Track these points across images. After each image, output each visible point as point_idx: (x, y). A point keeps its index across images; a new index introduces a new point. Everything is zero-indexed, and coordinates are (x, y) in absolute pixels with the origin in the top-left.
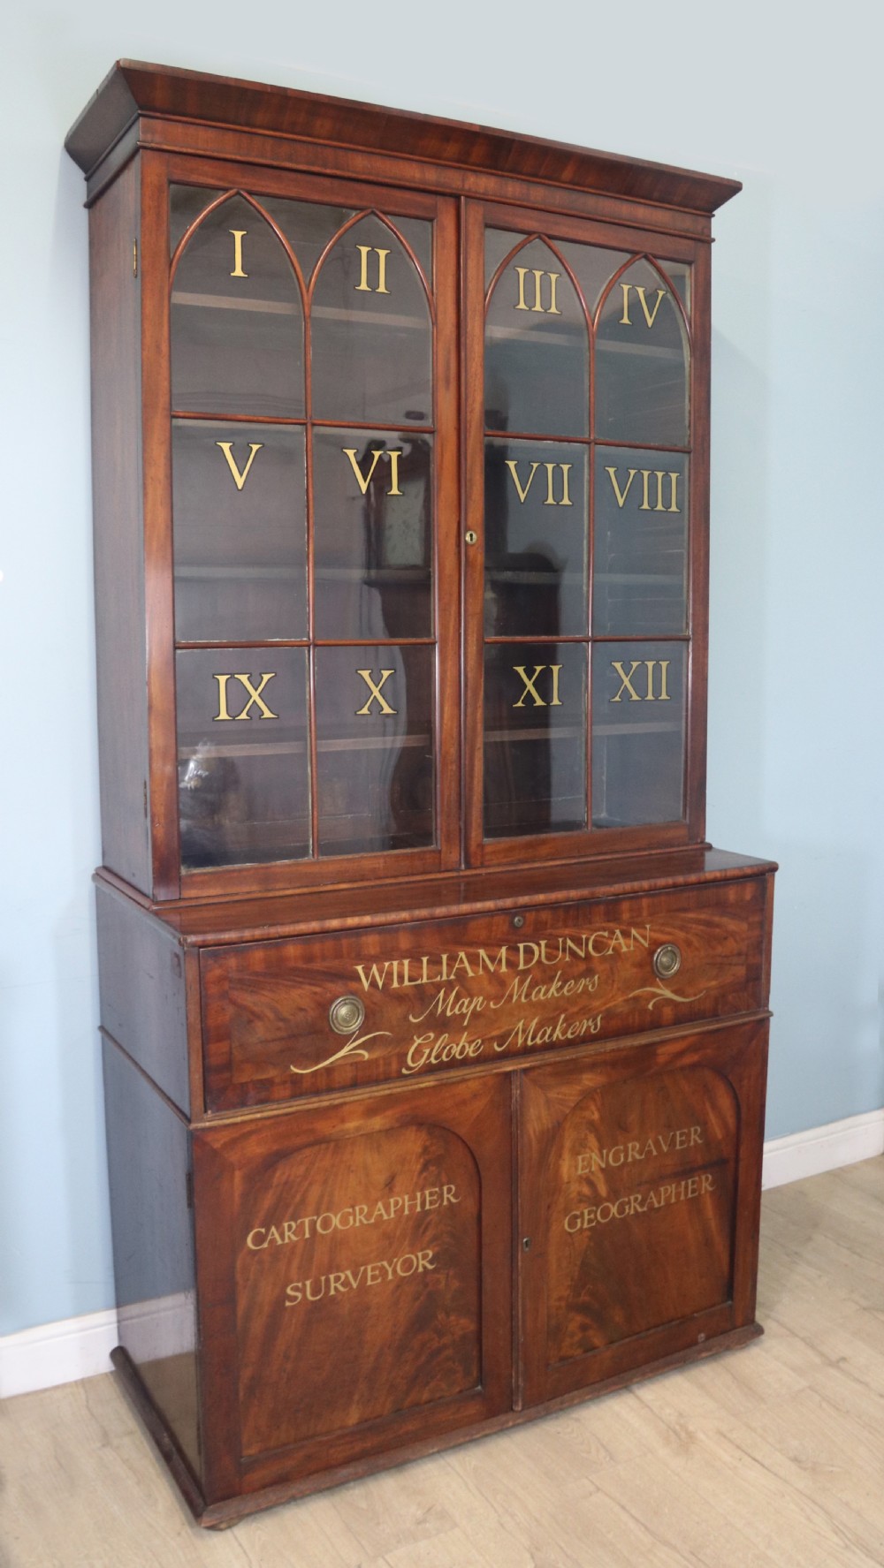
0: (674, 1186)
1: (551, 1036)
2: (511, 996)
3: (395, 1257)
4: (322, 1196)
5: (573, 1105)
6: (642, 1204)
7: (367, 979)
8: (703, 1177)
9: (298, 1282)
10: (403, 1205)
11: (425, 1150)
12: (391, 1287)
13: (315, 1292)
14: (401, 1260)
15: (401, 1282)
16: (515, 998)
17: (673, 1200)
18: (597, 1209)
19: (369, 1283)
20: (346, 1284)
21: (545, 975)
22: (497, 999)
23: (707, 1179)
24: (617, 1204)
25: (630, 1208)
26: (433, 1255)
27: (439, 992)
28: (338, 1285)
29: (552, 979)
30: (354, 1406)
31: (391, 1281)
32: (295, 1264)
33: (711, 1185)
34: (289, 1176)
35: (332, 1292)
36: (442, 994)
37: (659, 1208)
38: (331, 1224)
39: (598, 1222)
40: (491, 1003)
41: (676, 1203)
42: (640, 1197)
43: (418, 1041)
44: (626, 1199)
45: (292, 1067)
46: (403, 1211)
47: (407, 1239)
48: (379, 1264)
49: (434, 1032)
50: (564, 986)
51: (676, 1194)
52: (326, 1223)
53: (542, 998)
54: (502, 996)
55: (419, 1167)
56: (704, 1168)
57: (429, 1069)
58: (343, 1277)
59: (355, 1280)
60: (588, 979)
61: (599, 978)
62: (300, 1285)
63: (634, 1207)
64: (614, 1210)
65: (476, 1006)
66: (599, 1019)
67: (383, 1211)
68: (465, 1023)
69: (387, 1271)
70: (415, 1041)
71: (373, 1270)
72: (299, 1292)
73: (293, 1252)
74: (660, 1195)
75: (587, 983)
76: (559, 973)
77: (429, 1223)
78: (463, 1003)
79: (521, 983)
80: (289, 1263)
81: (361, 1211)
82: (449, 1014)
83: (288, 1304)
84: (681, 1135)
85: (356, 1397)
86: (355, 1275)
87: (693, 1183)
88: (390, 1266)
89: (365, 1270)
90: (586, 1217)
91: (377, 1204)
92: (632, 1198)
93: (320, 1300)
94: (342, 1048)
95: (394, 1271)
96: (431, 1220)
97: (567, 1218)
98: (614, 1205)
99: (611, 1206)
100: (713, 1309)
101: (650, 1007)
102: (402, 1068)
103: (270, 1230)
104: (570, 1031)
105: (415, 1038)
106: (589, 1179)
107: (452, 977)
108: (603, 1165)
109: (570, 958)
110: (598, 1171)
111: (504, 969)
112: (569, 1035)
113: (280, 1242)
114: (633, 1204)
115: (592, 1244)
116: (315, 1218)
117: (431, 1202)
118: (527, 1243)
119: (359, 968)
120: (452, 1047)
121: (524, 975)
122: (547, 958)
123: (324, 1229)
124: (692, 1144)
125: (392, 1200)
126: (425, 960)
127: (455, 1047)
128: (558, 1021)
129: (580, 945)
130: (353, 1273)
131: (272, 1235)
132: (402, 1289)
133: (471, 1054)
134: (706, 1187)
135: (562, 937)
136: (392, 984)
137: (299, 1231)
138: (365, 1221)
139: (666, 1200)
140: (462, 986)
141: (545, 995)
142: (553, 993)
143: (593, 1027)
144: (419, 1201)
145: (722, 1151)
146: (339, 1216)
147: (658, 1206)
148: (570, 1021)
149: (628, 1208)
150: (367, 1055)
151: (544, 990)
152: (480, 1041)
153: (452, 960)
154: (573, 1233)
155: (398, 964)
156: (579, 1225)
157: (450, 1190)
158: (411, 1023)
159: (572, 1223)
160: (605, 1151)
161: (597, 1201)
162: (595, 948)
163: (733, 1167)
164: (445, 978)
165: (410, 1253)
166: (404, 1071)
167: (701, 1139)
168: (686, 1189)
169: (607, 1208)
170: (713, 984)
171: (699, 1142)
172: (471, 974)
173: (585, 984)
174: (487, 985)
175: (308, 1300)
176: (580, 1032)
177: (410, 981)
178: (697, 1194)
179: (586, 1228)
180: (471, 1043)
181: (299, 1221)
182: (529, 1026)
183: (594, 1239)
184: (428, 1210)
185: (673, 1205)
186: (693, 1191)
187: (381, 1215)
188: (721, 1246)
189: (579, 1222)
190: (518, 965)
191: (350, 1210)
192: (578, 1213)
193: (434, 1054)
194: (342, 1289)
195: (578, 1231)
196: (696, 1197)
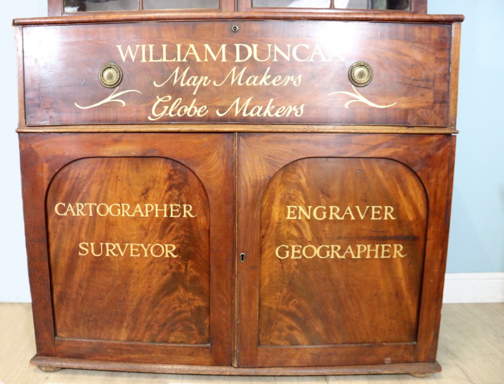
0: (369, 246)
1: (262, 112)
2: (230, 79)
3: (149, 243)
4: (100, 192)
5: (281, 167)
6: (341, 252)
7: (124, 53)
8: (395, 246)
9: (86, 242)
10: (154, 211)
11: (170, 177)
12: (147, 261)
13: (97, 250)
14: (153, 246)
15: (153, 261)
16: (233, 81)
17: (368, 256)
18: (303, 247)
19: (132, 255)
20: (116, 251)
21: (258, 69)
22: (219, 80)
23: (398, 248)
24: (320, 247)
25: (330, 253)
26: (176, 249)
27: (175, 69)
28: (111, 251)
29: (261, 74)
30: (124, 329)
31: (146, 258)
32: (84, 230)
33: (403, 253)
34: (79, 174)
35: (108, 255)
36: (177, 71)
37: (356, 260)
38: (106, 212)
39: (303, 257)
40: (215, 83)
41: (370, 259)
42: (339, 248)
43: (160, 100)
44: (328, 246)
45: (76, 104)
46: (155, 214)
47: (157, 234)
48: (138, 245)
49: (171, 95)
50: (273, 79)
51: (371, 252)
52: (103, 210)
53: (254, 84)
54: (223, 79)
55: (166, 187)
56: (397, 239)
57: (167, 121)
58: (114, 247)
59: (123, 251)
60: (293, 77)
61: (302, 77)
62: (87, 244)
63: (334, 252)
64: (317, 252)
65: (202, 83)
66: (302, 108)
67: (140, 211)
68: (195, 93)
69: (143, 251)
70: (157, 100)
71: (134, 247)
72: (87, 249)
73: (82, 223)
74: (357, 250)
75: (292, 80)
76: (269, 69)
77: (172, 227)
78: (193, 79)
79: (238, 72)
80: (80, 229)
81: (126, 207)
82: (182, 85)
83: (80, 254)
84: (376, 210)
85: (125, 324)
86: (123, 248)
87: (386, 248)
88: (146, 247)
89: (129, 246)
90: (293, 251)
91: (136, 205)
92: (333, 246)
93: (100, 257)
94: (108, 96)
95: (149, 252)
96: (175, 225)
97: (278, 248)
98: (317, 248)
99: (315, 248)
100: (400, 343)
101: (346, 106)
102: (148, 116)
103: (68, 205)
104: (278, 112)
105: (158, 97)
106: (297, 225)
107: (185, 60)
108: (309, 217)
109: (277, 59)
110: (304, 220)
111: (224, 60)
112: (277, 115)
113: (74, 214)
114: (333, 251)
115: (298, 271)
116: (96, 204)
117: (174, 213)
118: (243, 255)
119: (119, 47)
120: (184, 108)
121: (240, 66)
122: (258, 57)
123: (101, 213)
124: (386, 218)
125: (147, 205)
126: (164, 46)
127: (187, 107)
128: (268, 103)
129: (286, 52)
130: (121, 246)
131: (70, 209)
132: (153, 265)
133: (199, 115)
134: (397, 254)
135: (270, 44)
136: (141, 59)
137: (86, 210)
138: (128, 215)
139: (361, 254)
140: (192, 67)
141: (256, 83)
142: (263, 83)
143: (297, 112)
144: (165, 210)
145: (413, 230)
146: (111, 206)
147: (353, 257)
148: (278, 105)
149: (328, 252)
150: (124, 103)
151: (256, 78)
152: (205, 107)
153: (184, 48)
154: (283, 260)
155: (146, 47)
156: (287, 255)
157: (188, 208)
158: (155, 87)
159: (282, 253)
160: (310, 207)
161: (302, 241)
162: (298, 55)
163: (421, 243)
164: (179, 60)
165: (159, 243)
166: (150, 118)
167: (394, 217)
168: (380, 251)
169: (311, 248)
170: (403, 99)
171: (392, 218)
172: (198, 60)
173: (290, 81)
174: (211, 69)
175: (92, 255)
176: (286, 114)
177: (154, 59)
178: (389, 257)
179: (293, 259)
180: (198, 107)
181: (86, 204)
182: (244, 102)
183: (297, 267)
184: (172, 218)
185: (367, 259)
186: (386, 254)
187: (139, 213)
188: (410, 302)
189: (288, 252)
190: (235, 59)
191: (119, 205)
192: (287, 247)
193: (171, 110)
194: (113, 253)
195: (287, 259)
196: (388, 259)
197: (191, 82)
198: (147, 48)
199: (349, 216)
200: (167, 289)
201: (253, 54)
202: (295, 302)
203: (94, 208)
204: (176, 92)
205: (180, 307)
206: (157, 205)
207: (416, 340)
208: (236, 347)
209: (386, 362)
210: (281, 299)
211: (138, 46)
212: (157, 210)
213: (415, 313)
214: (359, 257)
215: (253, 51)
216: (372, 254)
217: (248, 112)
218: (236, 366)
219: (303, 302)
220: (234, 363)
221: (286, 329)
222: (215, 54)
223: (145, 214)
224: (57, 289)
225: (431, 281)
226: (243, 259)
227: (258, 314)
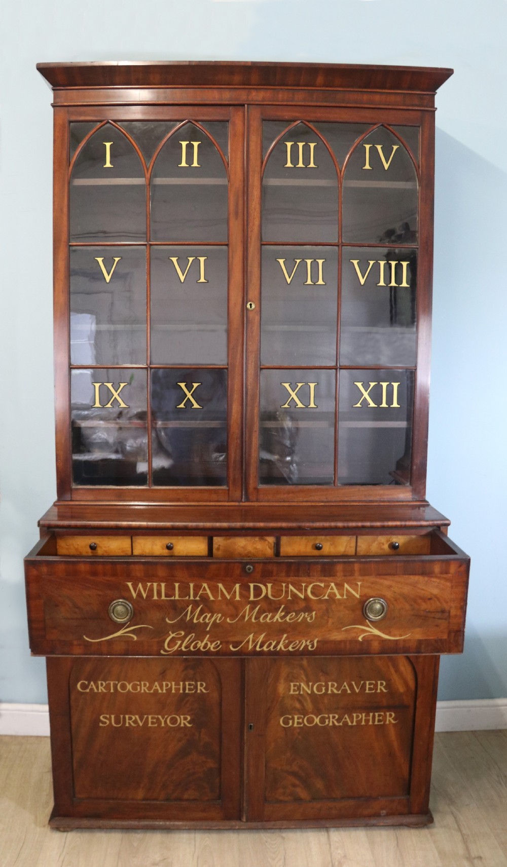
0: (364, 715)
2: (243, 617)
3: (166, 714)
6: (339, 720)
7: (135, 591)
8: (388, 714)
9: (107, 714)
10: (171, 687)
12: (163, 730)
13: (117, 722)
14: (169, 718)
15: (168, 730)
16: (247, 618)
17: (363, 723)
18: (304, 717)
19: (150, 725)
20: (135, 722)
21: (271, 606)
22: (233, 617)
23: (391, 715)
24: (320, 717)
25: (329, 721)
26: (191, 720)
27: (188, 607)
28: (131, 722)
29: (276, 610)
31: (163, 727)
32: (105, 704)
33: (395, 719)
35: (127, 725)
36: (190, 608)
37: (352, 727)
38: (126, 689)
39: (304, 725)
40: (228, 620)
41: (366, 725)
42: (337, 717)
43: (172, 635)
44: (327, 716)
45: (84, 637)
46: (171, 692)
48: (156, 716)
49: (184, 631)
50: (287, 616)
51: (365, 720)
52: (123, 687)
53: (268, 621)
54: (237, 616)
55: (181, 668)
56: (389, 708)
58: (134, 718)
59: (141, 722)
60: (307, 614)
61: (316, 614)
62: (108, 716)
63: (332, 720)
64: (317, 720)
65: (216, 619)
66: (315, 642)
67: (158, 687)
68: (208, 629)
69: (161, 721)
70: (170, 635)
71: (152, 718)
72: (107, 720)
73: (103, 700)
74: (353, 718)
75: (306, 616)
76: (283, 606)
78: (206, 616)
79: (252, 609)
80: (102, 703)
81: (145, 685)
82: (195, 621)
83: (101, 725)
84: (370, 684)
85: (142, 785)
86: (141, 719)
87: (379, 716)
88: (163, 719)
89: (147, 718)
90: (296, 721)
92: (331, 716)
93: (120, 727)
94: (119, 631)
95: (165, 722)
96: (189, 699)
97: (282, 718)
98: (317, 717)
99: (315, 717)
100: (394, 798)
101: (360, 639)
102: (160, 650)
103: (90, 683)
104: (291, 646)
105: (170, 632)
106: (299, 699)
107: (198, 598)
108: (309, 692)
109: (291, 597)
110: (305, 694)
111: (238, 598)
112: (290, 648)
113: (96, 691)
115: (300, 737)
116: (117, 682)
117: (190, 690)
118: (251, 726)
119: (130, 584)
120: (198, 643)
121: (254, 604)
122: (273, 596)
123: (122, 690)
124: (379, 691)
125: (164, 683)
126: (177, 585)
127: (200, 642)
128: (281, 638)
129: (300, 590)
130: (140, 717)
131: (92, 686)
132: (169, 732)
133: (212, 649)
134: (389, 720)
135: (285, 583)
136: (153, 597)
137: (108, 687)
138: (147, 691)
139: (357, 722)
140: (206, 605)
141: (270, 619)
142: (277, 619)
143: (310, 646)
144: (181, 687)
145: (403, 700)
146: (131, 684)
147: (350, 724)
148: (291, 640)
149: (327, 721)
150: (135, 638)
151: (269, 616)
152: (219, 642)
153: (197, 588)
154: (286, 728)
155: (157, 585)
156: (291, 724)
157: (202, 685)
158: (167, 623)
159: (286, 722)
160: (310, 684)
161: (304, 712)
162: (312, 593)
163: (412, 711)
164: (192, 598)
165: (175, 714)
166: (162, 652)
167: (386, 689)
168: (374, 718)
169: (312, 718)
170: (418, 630)
171: (384, 691)
172: (212, 598)
173: (304, 617)
174: (224, 607)
175: (112, 726)
176: (300, 647)
177: (166, 596)
178: (382, 723)
179: (295, 728)
180: (212, 642)
181: (107, 682)
182: (258, 638)
183: (299, 733)
184: (187, 693)
185: (362, 726)
186: (379, 721)
187: (157, 690)
188: (402, 760)
189: (290, 721)
190: (249, 598)
191: (138, 683)
192: (290, 717)
193: (184, 645)
194: (132, 724)
195: (290, 727)
196: (381, 725)
197: (204, 619)
198: (159, 586)
199: (346, 690)
200: (183, 753)
201: (267, 593)
202: (297, 763)
203: (115, 686)
204: (189, 627)
205: (194, 768)
206: (173, 683)
207: (409, 793)
208: (244, 804)
209: (382, 815)
210: (285, 760)
211: (149, 584)
212: (173, 687)
213: (408, 771)
214: (355, 723)
215: (267, 590)
216: (367, 721)
217: (261, 646)
218: (244, 820)
219: (305, 763)
220: (243, 818)
221: (289, 787)
222: (229, 593)
223: (162, 690)
224: (77, 755)
226: (251, 728)
227: (264, 774)
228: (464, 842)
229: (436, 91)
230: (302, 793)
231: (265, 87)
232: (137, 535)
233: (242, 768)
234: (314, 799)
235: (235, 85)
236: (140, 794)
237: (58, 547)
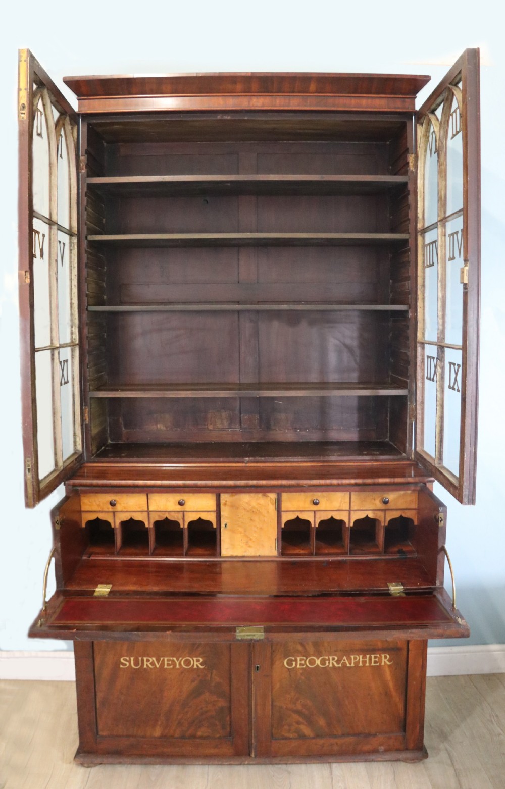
0: (361, 656)
3: (181, 657)
6: (338, 662)
8: (383, 656)
9: (127, 656)
12: (178, 672)
13: (136, 663)
14: (184, 660)
15: (183, 671)
17: (360, 665)
18: (306, 660)
20: (153, 664)
23: (386, 657)
24: (321, 658)
25: (329, 663)
26: (202, 662)
28: (148, 664)
30: (158, 727)
31: (178, 669)
32: (125, 648)
33: (388, 661)
35: (145, 667)
37: (350, 668)
39: (307, 666)
41: (363, 667)
42: (336, 658)
44: (327, 658)
47: (187, 650)
48: (171, 659)
51: (362, 661)
56: (384, 650)
58: (151, 660)
59: (158, 664)
62: (128, 659)
64: (318, 662)
69: (176, 663)
71: (168, 660)
72: (128, 662)
74: (351, 660)
80: (122, 646)
83: (121, 666)
85: (159, 723)
86: (158, 661)
87: (375, 657)
88: (178, 660)
89: (163, 660)
90: (299, 662)
92: (331, 658)
93: (138, 669)
95: (180, 664)
97: (286, 660)
99: (316, 659)
100: (391, 735)
114: (331, 661)
115: (303, 678)
118: (258, 667)
130: (157, 660)
132: (183, 674)
134: (384, 662)
139: (354, 663)
145: (397, 643)
147: (348, 665)
149: (327, 662)
154: (290, 669)
156: (294, 665)
159: (290, 663)
161: (306, 654)
163: (405, 653)
165: (189, 657)
168: (370, 660)
169: (314, 660)
175: (132, 667)
178: (378, 664)
179: (299, 669)
183: (302, 674)
185: (359, 667)
186: (375, 662)
188: (397, 698)
189: (294, 663)
192: (294, 659)
194: (150, 666)
195: (293, 668)
196: (377, 666)
200: (196, 693)
202: (301, 702)
205: (207, 707)
207: (405, 731)
208: (253, 740)
209: (380, 750)
210: (290, 699)
213: (403, 709)
214: (353, 665)
216: (364, 662)
218: (253, 756)
219: (308, 701)
220: (252, 754)
221: (294, 724)
224: (100, 695)
225: (414, 683)
226: (257, 670)
227: (271, 712)
228: (456, 776)
229: (417, 95)
230: (307, 731)
231: (264, 94)
232: (152, 492)
233: (250, 706)
234: (317, 736)
235: (238, 93)
236: (157, 732)
237: (81, 504)
